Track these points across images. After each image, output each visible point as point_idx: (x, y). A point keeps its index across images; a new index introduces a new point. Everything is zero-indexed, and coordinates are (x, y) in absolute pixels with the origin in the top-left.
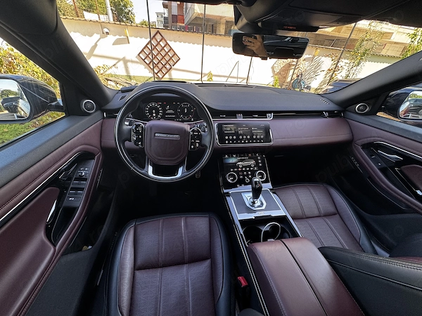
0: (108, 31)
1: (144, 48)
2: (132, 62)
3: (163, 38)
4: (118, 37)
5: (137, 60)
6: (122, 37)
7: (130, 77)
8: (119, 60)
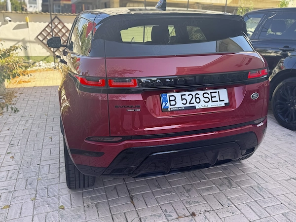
0: (10, 19)
1: (43, 31)
2: (30, 42)
3: (60, 22)
4: (18, 23)
5: (35, 41)
6: (23, 23)
7: (28, 58)
8: (19, 41)
